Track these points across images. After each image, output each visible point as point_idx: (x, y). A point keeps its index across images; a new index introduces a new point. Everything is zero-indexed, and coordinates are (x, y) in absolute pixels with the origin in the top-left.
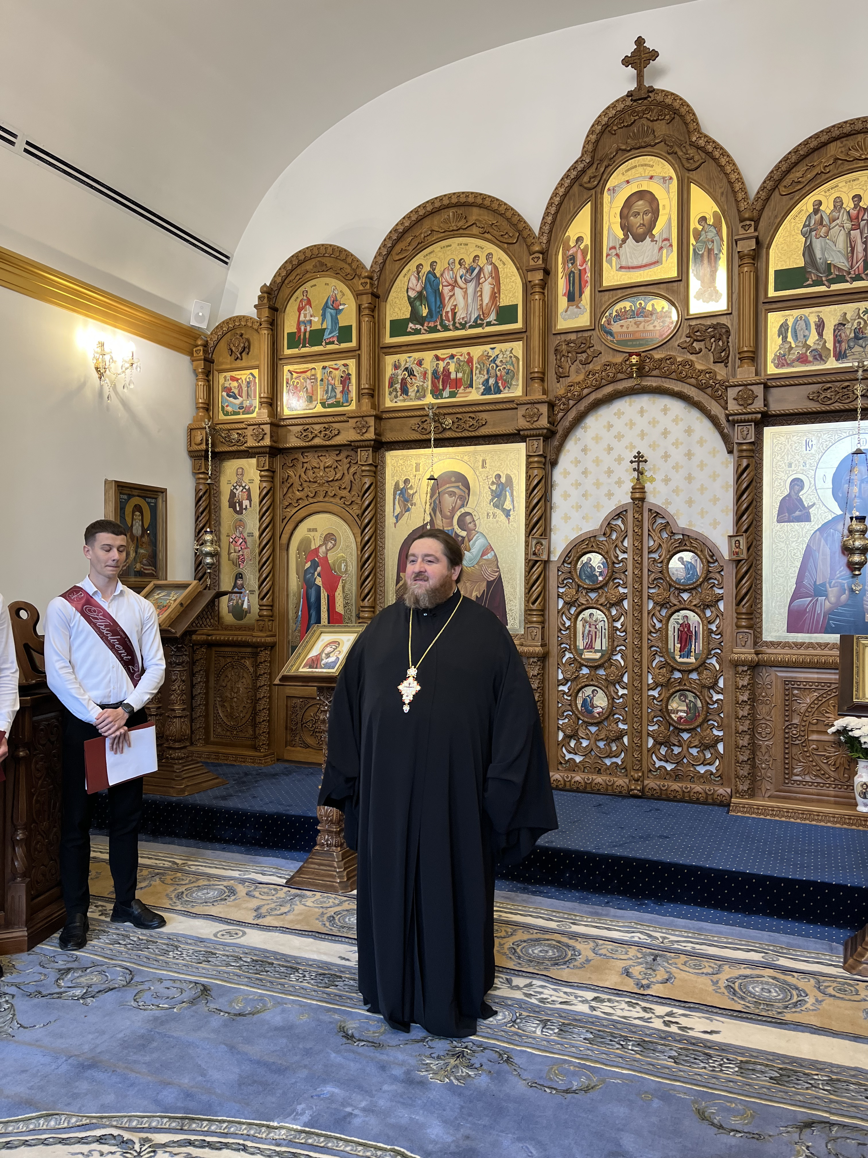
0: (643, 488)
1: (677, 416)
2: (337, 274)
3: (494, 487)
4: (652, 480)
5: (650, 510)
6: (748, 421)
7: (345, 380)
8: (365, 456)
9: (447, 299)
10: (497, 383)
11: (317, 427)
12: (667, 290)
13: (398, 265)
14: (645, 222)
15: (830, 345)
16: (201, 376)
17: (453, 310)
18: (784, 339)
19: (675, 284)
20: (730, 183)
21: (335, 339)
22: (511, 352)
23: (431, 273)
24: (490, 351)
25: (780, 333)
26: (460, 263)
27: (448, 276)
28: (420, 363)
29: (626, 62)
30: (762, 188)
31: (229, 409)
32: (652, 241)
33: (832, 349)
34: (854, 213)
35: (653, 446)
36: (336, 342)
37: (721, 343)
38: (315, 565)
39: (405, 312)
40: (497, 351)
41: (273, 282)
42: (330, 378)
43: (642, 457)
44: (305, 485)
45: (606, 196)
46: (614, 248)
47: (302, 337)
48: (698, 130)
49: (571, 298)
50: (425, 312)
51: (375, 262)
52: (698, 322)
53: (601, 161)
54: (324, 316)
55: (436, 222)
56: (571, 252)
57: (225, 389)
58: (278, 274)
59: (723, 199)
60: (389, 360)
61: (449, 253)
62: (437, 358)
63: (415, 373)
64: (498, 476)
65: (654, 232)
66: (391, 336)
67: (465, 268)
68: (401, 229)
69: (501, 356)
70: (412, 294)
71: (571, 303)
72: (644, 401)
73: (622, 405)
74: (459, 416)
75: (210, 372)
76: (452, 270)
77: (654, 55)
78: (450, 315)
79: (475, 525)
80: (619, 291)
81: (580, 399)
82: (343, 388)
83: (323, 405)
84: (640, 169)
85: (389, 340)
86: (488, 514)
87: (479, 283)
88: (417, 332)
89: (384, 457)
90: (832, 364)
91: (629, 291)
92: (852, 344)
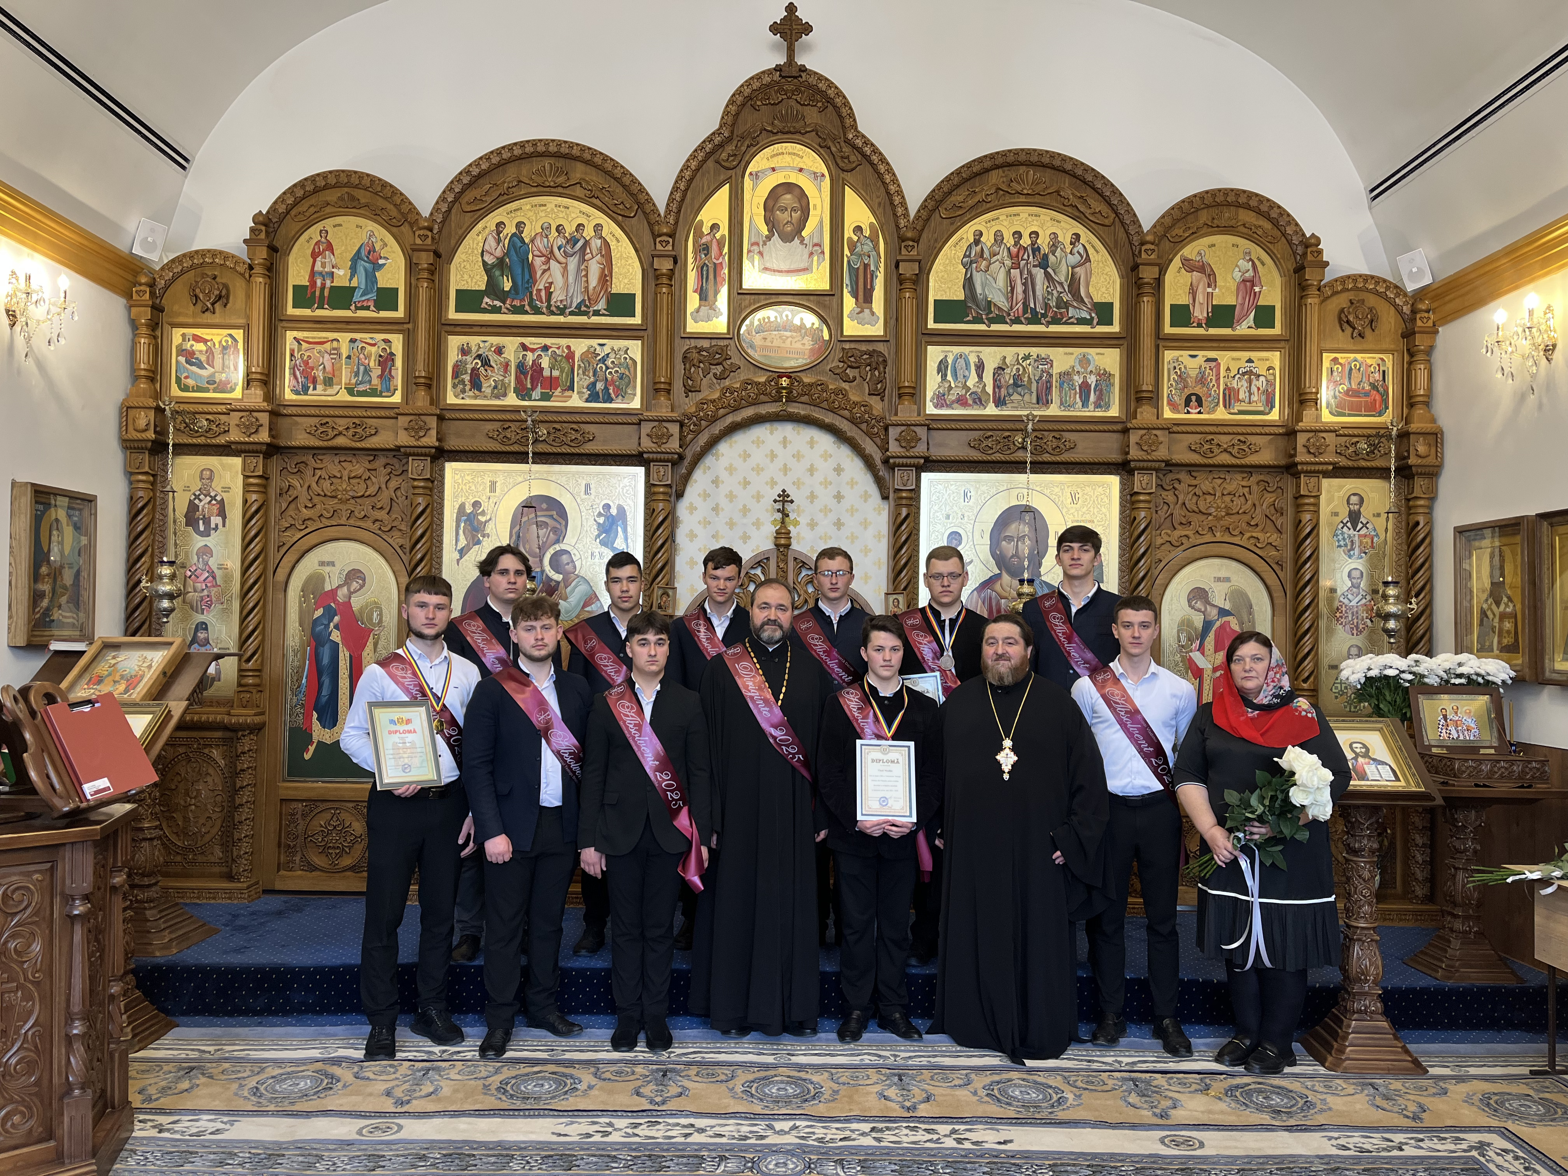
0: (789, 532)
1: (826, 452)
2: (376, 215)
3: (601, 520)
4: (796, 523)
5: (795, 559)
6: (910, 466)
7: (386, 361)
8: (417, 467)
9: (539, 273)
10: (606, 389)
11: (342, 423)
12: (818, 303)
13: (468, 219)
14: (794, 221)
15: (989, 389)
16: (144, 330)
17: (548, 289)
18: (944, 377)
19: (827, 298)
20: (888, 193)
21: (371, 304)
22: (626, 353)
23: (517, 236)
24: (598, 348)
25: (939, 370)
26: (557, 230)
27: (540, 243)
28: (499, 351)
29: (774, 28)
30: (923, 207)
31: (190, 382)
32: (802, 242)
33: (991, 393)
34: (1014, 250)
35: (797, 484)
36: (372, 308)
37: (877, 373)
38: (330, 614)
39: (479, 282)
40: (607, 349)
41: (273, 208)
42: (362, 356)
43: (788, 496)
44: (316, 500)
45: (748, 182)
46: (758, 244)
47: (317, 294)
48: (854, 126)
49: (703, 296)
50: (507, 286)
51: (436, 209)
52: (853, 345)
53: (743, 138)
54: (353, 270)
55: (525, 170)
56: (704, 240)
57: (181, 351)
58: (281, 199)
59: (881, 210)
60: (454, 342)
61: (543, 214)
62: (524, 347)
63: (492, 363)
64: (607, 507)
65: (804, 234)
66: (458, 310)
67: (565, 237)
68: (475, 171)
69: (612, 355)
70: (490, 260)
71: (703, 303)
72: (787, 430)
73: (760, 432)
74: (557, 426)
75: (157, 324)
76: (547, 236)
77: (807, 29)
78: (543, 294)
79: (575, 567)
80: (762, 297)
81: (714, 420)
82: (383, 371)
83: (350, 392)
84: (788, 158)
85: (453, 315)
86: (592, 554)
87: (583, 260)
88: (496, 310)
89: (442, 470)
90: (991, 410)
91: (774, 299)
92: (1011, 391)
